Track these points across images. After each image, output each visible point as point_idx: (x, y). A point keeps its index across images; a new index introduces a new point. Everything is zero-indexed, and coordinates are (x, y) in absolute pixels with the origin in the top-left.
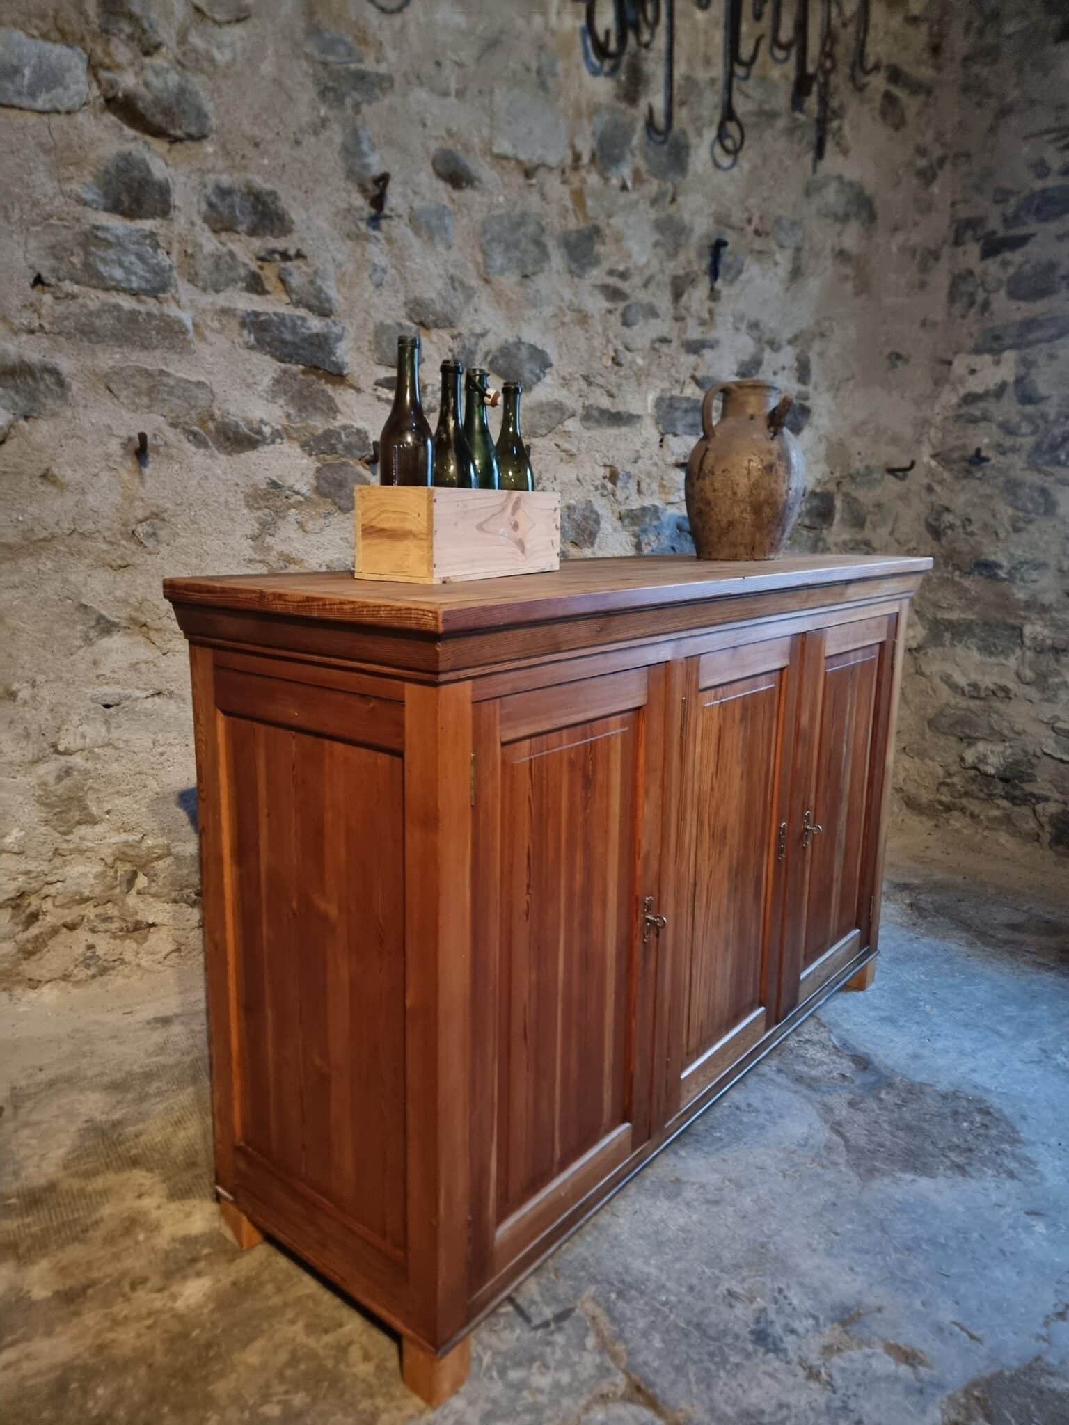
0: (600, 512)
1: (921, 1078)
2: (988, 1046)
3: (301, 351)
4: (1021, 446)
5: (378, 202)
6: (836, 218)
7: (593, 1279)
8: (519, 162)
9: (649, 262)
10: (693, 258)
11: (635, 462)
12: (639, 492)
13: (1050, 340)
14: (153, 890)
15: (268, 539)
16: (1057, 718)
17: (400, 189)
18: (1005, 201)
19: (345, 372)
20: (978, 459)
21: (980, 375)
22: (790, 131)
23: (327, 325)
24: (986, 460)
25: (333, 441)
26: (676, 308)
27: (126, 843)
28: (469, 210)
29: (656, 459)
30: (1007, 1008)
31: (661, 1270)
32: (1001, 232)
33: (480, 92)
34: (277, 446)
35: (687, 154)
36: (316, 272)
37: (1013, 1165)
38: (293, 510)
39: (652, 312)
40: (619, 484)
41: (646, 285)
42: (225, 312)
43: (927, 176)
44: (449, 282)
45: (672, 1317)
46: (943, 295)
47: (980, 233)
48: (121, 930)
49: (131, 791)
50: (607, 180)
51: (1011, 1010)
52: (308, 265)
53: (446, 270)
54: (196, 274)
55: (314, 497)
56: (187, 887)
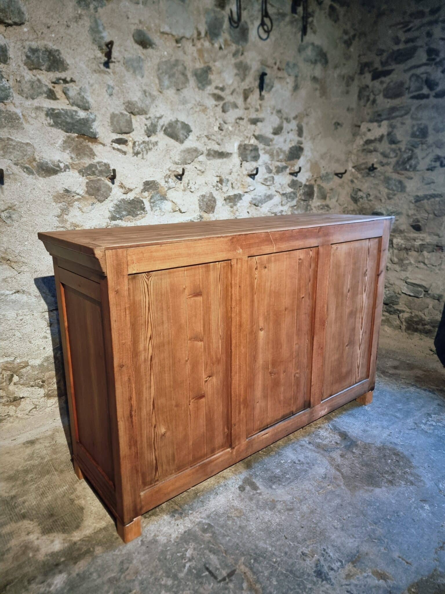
0: (216, 197)
1: (369, 440)
2: (393, 424)
3: (76, 127)
4: (391, 162)
5: (109, 55)
6: (312, 63)
7: (243, 554)
8: (173, 36)
9: (233, 83)
10: (251, 81)
11: (230, 174)
12: (232, 187)
13: (402, 116)
14: (21, 382)
15: (65, 216)
16: (408, 278)
17: (118, 49)
18: (381, 54)
19: (97, 136)
20: (372, 169)
21: (372, 132)
22: (291, 22)
23: (87, 114)
24: (376, 168)
25: (93, 169)
26: (245, 104)
27: (7, 362)
28: (151, 59)
29: (239, 172)
30: (398, 405)
31: (272, 546)
32: (380, 69)
33: (154, 2)
34: (67, 172)
35: (248, 33)
36: (80, 89)
37: (412, 478)
38: (76, 203)
39: (235, 106)
40: (224, 184)
41: (232, 94)
42: (38, 108)
43: (348, 43)
44: (143, 93)
45: (279, 568)
46: (355, 97)
47: (371, 69)
48: (8, 402)
49: (8, 338)
50: (213, 44)
51: (400, 406)
52: (77, 86)
53: (142, 87)
54: (22, 90)
55: (87, 196)
56: (37, 379)
